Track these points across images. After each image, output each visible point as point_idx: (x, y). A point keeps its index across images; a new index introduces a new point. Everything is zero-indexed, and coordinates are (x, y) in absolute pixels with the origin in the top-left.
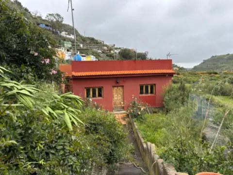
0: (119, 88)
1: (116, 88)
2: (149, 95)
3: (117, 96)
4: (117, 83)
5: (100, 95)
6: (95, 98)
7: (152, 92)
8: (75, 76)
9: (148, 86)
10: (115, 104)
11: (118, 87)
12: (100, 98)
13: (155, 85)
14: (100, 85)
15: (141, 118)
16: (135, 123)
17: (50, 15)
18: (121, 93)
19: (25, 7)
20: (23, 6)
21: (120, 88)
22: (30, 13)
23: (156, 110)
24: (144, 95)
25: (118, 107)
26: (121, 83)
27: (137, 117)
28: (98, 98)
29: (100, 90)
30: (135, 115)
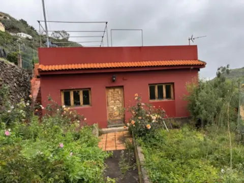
0: (117, 90)
1: (112, 90)
2: (165, 100)
3: (114, 103)
4: (114, 81)
5: (86, 102)
6: (78, 107)
7: (168, 96)
8: (43, 71)
9: (162, 86)
10: (111, 116)
11: (114, 88)
12: (87, 106)
13: (173, 84)
14: (86, 86)
15: (153, 137)
16: (139, 149)
17: (55, 32)
18: (121, 98)
19: (31, 25)
20: (29, 25)
21: (119, 91)
22: (35, 31)
23: (178, 123)
24: (156, 100)
25: (115, 121)
26: (120, 81)
27: (144, 135)
28: (83, 106)
29: (86, 93)
30: (140, 132)
